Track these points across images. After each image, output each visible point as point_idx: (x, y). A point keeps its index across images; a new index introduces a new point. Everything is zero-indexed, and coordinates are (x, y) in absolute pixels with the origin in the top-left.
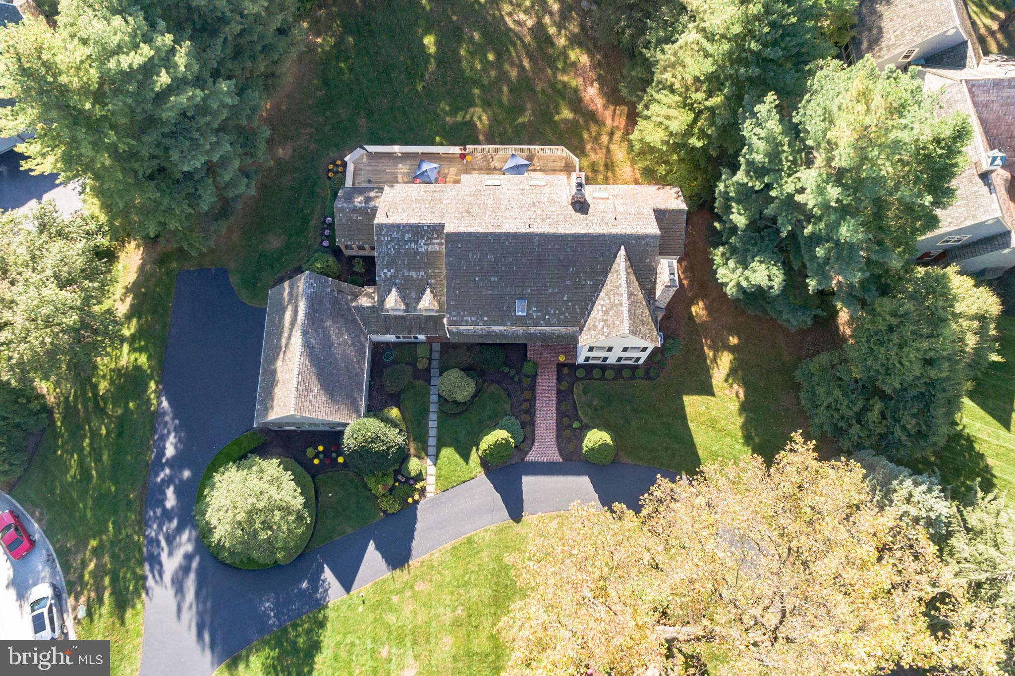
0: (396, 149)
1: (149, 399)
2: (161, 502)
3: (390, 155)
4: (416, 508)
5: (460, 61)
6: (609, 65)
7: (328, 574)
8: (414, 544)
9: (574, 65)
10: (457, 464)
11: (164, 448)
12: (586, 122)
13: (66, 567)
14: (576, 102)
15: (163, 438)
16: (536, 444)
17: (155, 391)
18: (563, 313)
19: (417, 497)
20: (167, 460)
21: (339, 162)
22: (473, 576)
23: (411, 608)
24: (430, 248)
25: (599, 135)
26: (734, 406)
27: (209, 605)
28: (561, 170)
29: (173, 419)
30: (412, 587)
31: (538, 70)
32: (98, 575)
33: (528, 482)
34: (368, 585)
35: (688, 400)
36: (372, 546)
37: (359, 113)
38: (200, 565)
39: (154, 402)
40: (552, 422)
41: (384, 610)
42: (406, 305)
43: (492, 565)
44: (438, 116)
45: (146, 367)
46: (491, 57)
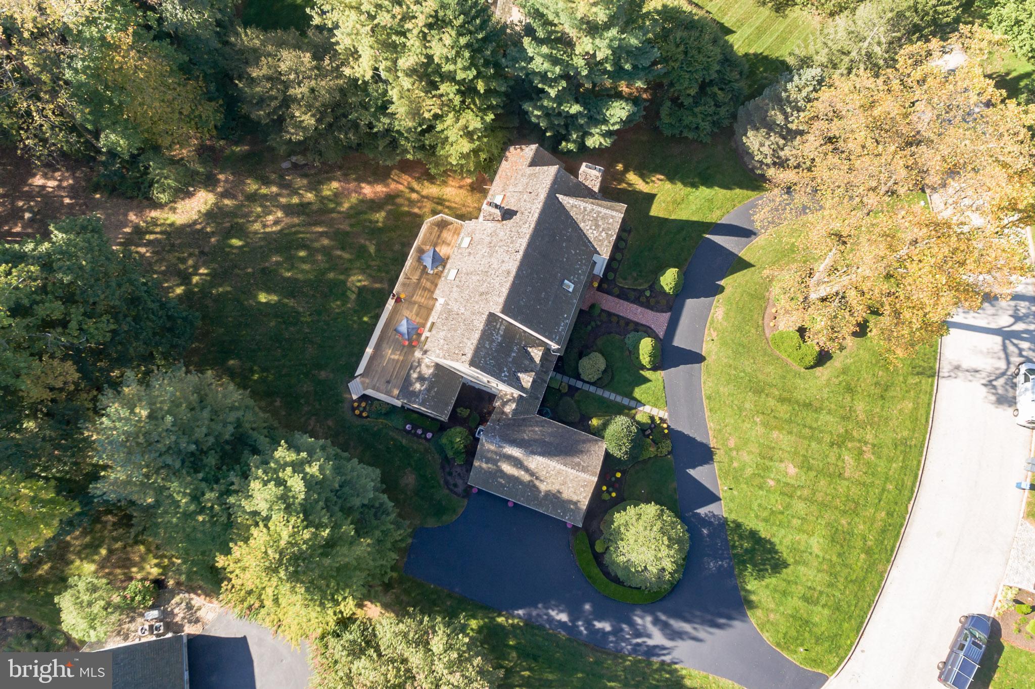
0: (369, 350)
2: (605, 634)
3: (372, 358)
4: (673, 429)
7: (702, 511)
8: (698, 439)
9: (336, 195)
10: (649, 388)
11: (559, 621)
12: (394, 204)
16: (653, 326)
17: (507, 619)
18: (581, 259)
19: (665, 426)
21: (356, 404)
22: (736, 402)
23: (745, 454)
27: (698, 613)
30: (731, 450)
33: (680, 341)
34: (719, 482)
35: (654, 212)
36: (691, 472)
38: (665, 612)
39: (516, 621)
40: (640, 309)
41: (741, 476)
42: (532, 371)
43: (731, 386)
46: (302, 254)
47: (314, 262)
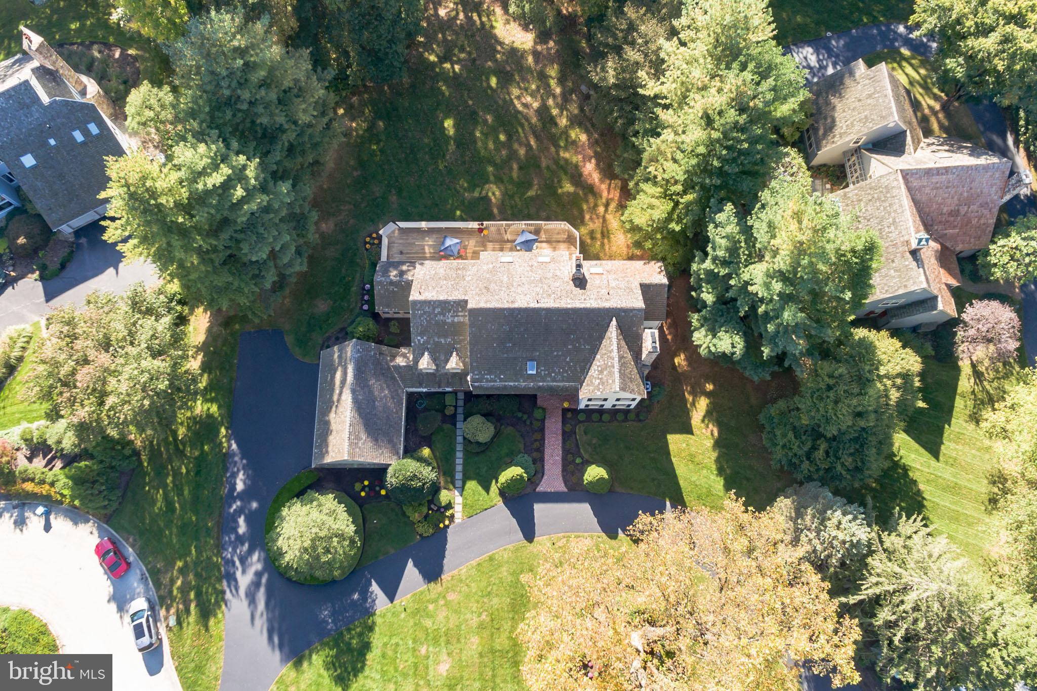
0: (424, 225)
1: (221, 443)
2: (235, 529)
3: (418, 230)
4: (446, 532)
5: (475, 142)
6: (605, 143)
7: (375, 587)
8: (445, 561)
9: (574, 143)
10: (479, 494)
11: (235, 484)
12: (585, 194)
13: (158, 584)
14: (577, 177)
15: (234, 475)
16: (545, 477)
17: (225, 436)
18: (567, 372)
19: (447, 522)
20: (238, 493)
21: (374, 235)
22: (495, 588)
23: (444, 614)
24: (456, 319)
25: (596, 205)
26: (709, 443)
27: (277, 613)
28: (564, 242)
29: (242, 459)
30: (444, 597)
31: (543, 149)
32: (184, 590)
33: (539, 509)
34: (409, 596)
35: (671, 438)
36: (410, 564)
37: (390, 191)
38: (268, 581)
39: (225, 445)
40: (558, 457)
41: (421, 616)
42: (436, 365)
43: (510, 578)
44: (458, 192)
45: (216, 415)
46: (502, 137)
47: (497, 149)
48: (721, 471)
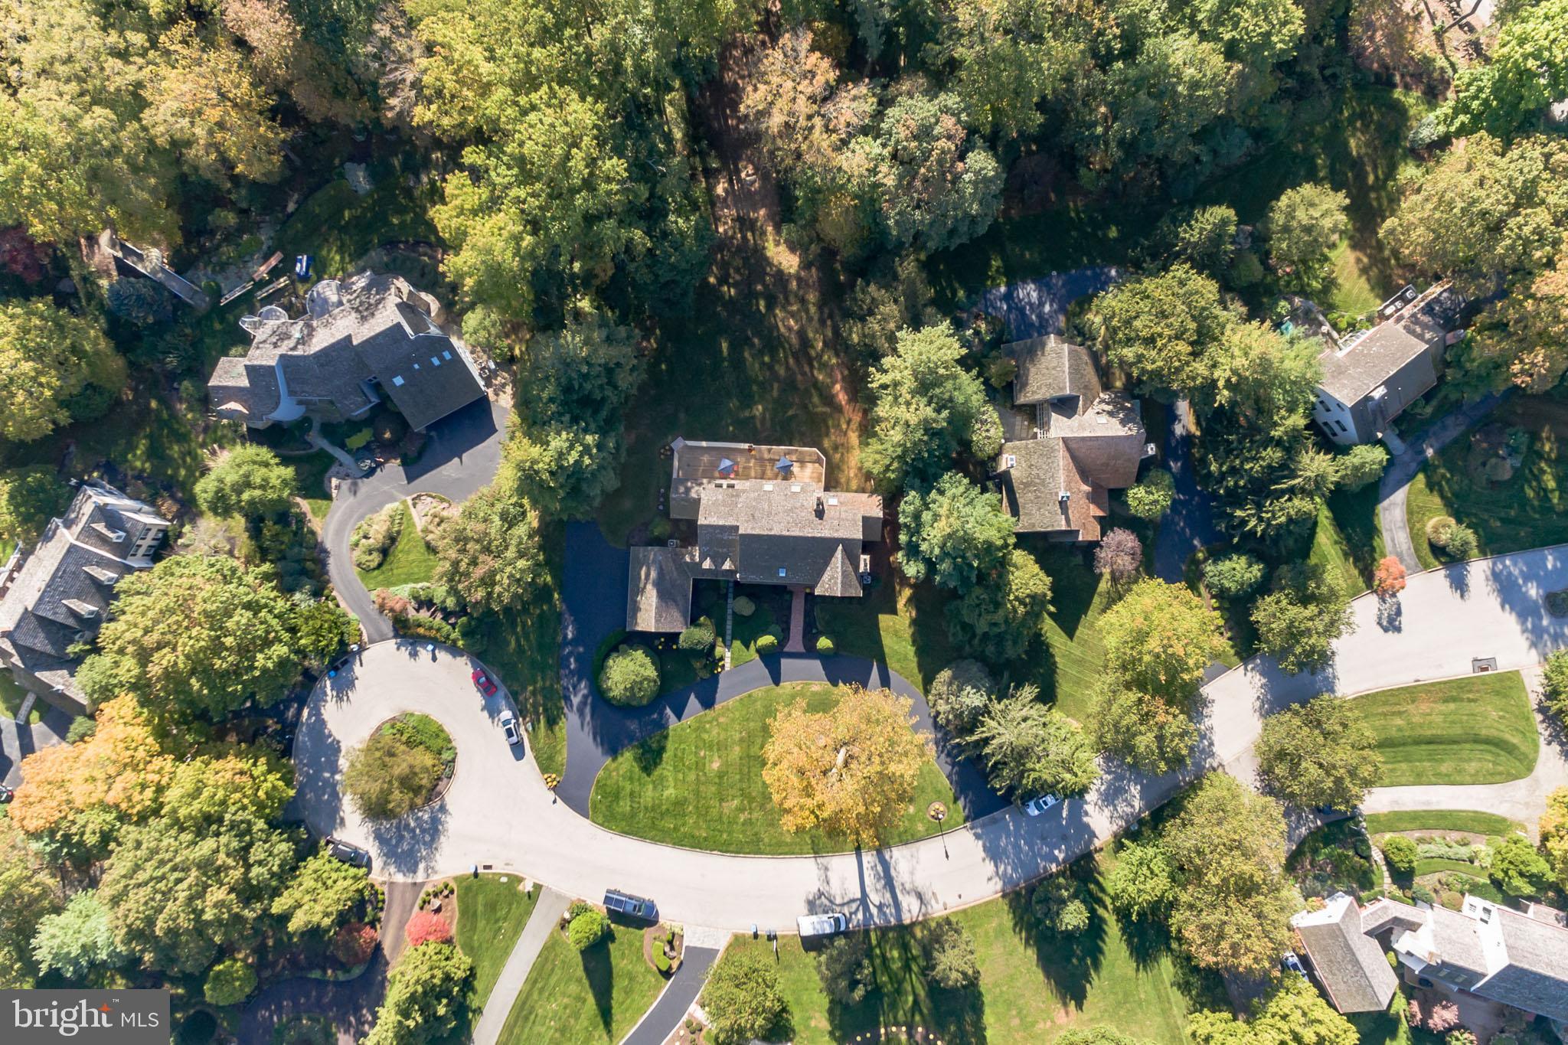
0: (704, 444)
1: (555, 604)
2: (568, 667)
3: (699, 448)
4: (719, 676)
5: (744, 363)
7: (668, 711)
8: (718, 696)
9: (826, 365)
10: (743, 651)
11: (567, 633)
12: (832, 412)
13: (516, 701)
15: (566, 628)
16: (790, 641)
17: (558, 599)
18: (807, 576)
19: (719, 669)
20: (569, 640)
21: (667, 447)
22: (751, 715)
23: (716, 730)
24: (730, 537)
25: (840, 422)
26: (908, 622)
27: (599, 723)
29: (570, 616)
30: (717, 719)
31: (800, 369)
32: (535, 706)
33: (784, 662)
34: (692, 717)
35: (881, 617)
36: (692, 696)
37: (680, 409)
38: (593, 701)
39: (558, 606)
40: (801, 629)
41: (700, 731)
42: (715, 565)
44: (732, 411)
45: (551, 583)
47: (762, 371)
48: (914, 642)
